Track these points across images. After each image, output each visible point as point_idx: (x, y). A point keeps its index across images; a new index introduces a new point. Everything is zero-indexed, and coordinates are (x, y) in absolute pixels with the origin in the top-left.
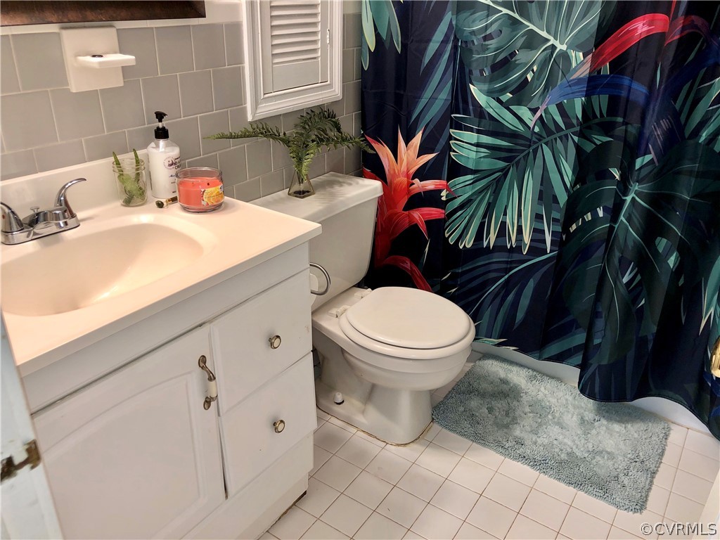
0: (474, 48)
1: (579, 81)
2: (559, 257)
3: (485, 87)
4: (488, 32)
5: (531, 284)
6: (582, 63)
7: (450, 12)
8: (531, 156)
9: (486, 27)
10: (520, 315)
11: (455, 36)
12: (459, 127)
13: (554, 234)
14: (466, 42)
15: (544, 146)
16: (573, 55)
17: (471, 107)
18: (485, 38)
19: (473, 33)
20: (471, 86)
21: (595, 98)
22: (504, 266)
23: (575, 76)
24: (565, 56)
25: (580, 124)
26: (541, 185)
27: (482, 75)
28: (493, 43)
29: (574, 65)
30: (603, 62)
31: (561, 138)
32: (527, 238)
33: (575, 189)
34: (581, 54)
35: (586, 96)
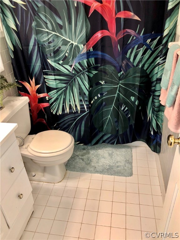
0: (45, 47)
1: (84, 54)
2: (90, 112)
3: (53, 60)
4: (49, 41)
5: (83, 122)
6: (84, 48)
7: (34, 35)
8: (74, 81)
9: (48, 39)
10: (82, 133)
11: (38, 43)
12: (47, 74)
13: (87, 105)
14: (42, 45)
15: (77, 77)
16: (80, 46)
17: (50, 67)
18: (49, 43)
19: (44, 41)
20: (48, 60)
21: (90, 59)
22: (73, 118)
23: (82, 53)
24: (77, 47)
25: (87, 68)
26: (79, 90)
27: (51, 56)
28: (52, 45)
29: (81, 49)
30: (90, 47)
31: (82, 74)
32: (79, 108)
33: (90, 90)
34: (82, 45)
35: (87, 59)
